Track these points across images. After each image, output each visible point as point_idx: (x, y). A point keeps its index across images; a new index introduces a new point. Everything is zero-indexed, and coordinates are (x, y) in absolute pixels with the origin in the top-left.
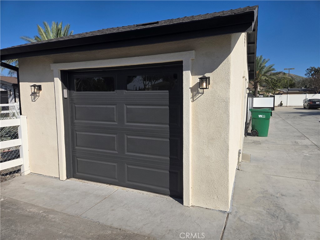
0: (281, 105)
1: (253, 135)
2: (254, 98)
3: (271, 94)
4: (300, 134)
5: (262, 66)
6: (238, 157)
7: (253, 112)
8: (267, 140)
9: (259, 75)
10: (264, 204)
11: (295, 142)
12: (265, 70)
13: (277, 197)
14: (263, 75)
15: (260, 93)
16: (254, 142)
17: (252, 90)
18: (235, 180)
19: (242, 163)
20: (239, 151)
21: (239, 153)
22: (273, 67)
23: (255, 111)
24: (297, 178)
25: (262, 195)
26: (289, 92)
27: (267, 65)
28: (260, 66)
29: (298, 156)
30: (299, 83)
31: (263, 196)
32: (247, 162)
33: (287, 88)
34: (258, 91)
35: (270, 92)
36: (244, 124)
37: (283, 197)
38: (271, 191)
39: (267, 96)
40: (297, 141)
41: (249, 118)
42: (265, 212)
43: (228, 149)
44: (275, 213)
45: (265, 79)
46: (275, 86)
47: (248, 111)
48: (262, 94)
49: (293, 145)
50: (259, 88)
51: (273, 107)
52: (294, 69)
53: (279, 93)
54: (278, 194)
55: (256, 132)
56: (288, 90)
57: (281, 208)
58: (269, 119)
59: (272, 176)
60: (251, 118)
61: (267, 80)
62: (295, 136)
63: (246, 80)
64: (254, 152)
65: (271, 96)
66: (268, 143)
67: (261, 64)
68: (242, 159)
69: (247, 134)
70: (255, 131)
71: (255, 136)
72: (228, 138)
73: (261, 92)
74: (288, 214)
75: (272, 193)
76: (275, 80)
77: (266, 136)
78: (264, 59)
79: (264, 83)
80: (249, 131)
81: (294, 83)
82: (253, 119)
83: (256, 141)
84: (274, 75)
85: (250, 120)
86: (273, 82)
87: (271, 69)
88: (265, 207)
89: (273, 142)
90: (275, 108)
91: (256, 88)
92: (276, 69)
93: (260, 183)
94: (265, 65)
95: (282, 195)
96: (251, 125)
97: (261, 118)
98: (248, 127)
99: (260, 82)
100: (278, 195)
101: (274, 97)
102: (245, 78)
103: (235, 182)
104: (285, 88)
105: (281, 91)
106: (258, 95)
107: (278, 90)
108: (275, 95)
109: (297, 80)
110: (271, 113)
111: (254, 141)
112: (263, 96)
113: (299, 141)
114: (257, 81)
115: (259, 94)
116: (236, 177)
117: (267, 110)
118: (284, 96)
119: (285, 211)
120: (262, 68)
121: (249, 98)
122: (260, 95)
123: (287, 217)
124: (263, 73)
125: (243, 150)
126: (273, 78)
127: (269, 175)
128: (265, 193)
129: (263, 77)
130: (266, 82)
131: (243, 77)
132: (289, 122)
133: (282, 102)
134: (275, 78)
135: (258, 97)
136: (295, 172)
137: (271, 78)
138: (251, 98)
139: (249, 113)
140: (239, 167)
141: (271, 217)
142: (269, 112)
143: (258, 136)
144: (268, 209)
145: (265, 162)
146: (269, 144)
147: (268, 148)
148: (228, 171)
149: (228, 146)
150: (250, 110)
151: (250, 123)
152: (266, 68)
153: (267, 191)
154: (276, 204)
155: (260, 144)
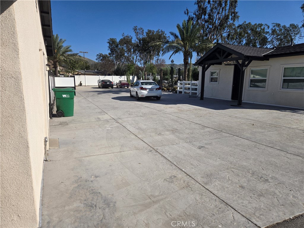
0: (81, 84)
1: (59, 116)
2: (55, 77)
3: (71, 74)
4: (99, 111)
5: (59, 45)
6: (44, 146)
7: (56, 92)
8: (73, 120)
9: (57, 54)
10: (80, 195)
11: (98, 118)
12: (62, 50)
13: (92, 181)
14: (61, 55)
15: (61, 73)
16: (61, 124)
17: (53, 69)
18: (43, 176)
19: (51, 150)
20: (45, 139)
21: (46, 141)
22: (70, 48)
23: (58, 91)
24: (106, 154)
25: (76, 185)
26: (86, 73)
27: (65, 45)
28: (58, 45)
29: (103, 131)
30: (92, 66)
31: (78, 186)
32: (56, 148)
33: (84, 70)
34: (59, 71)
35: (70, 72)
36: (47, 105)
37: (98, 178)
38: (85, 176)
39: (68, 76)
40: (99, 117)
41: (52, 98)
42: (82, 205)
43: (28, 147)
44: (93, 202)
45: (64, 59)
46: (74, 67)
47: (51, 91)
48: (62, 74)
49: (97, 121)
50: (59, 68)
51: (74, 86)
52: (87, 53)
53: (78, 74)
54: (92, 176)
55: (62, 113)
56: (85, 72)
57: (98, 193)
58: (73, 98)
59: (83, 158)
60: (54, 98)
61: (66, 61)
62: (97, 113)
63: (44, 54)
64: (63, 135)
65: (71, 76)
66: (74, 122)
67: (58, 43)
68: (49, 147)
69: (52, 115)
70: (60, 112)
71: (61, 117)
72: (25, 131)
73: (61, 71)
74: (105, 197)
75: (87, 178)
76: (73, 60)
77: (72, 115)
78: (61, 38)
79: (63, 63)
80: (55, 112)
81: (89, 66)
82: (58, 100)
83: (63, 122)
84: (72, 56)
85: (54, 100)
86: (72, 63)
87: (68, 49)
88: (82, 198)
89: (80, 121)
90: (76, 87)
91: (55, 67)
92: (73, 51)
93: (72, 170)
94: (63, 44)
95: (95, 177)
96: (56, 106)
97: (65, 98)
98: (53, 108)
99: (59, 62)
100: (92, 179)
101: (74, 77)
102: (42, 51)
103: (43, 179)
104: (82, 69)
105: (79, 72)
106: (59, 75)
107: (77, 71)
108: (75, 76)
109: (90, 64)
110: (75, 92)
111: (60, 122)
112: (64, 76)
113: (100, 117)
114: (56, 60)
115: (59, 73)
116: (43, 172)
117: (71, 89)
118: (82, 77)
119: (102, 195)
120: (59, 48)
121: (50, 77)
122: (61, 74)
123: (105, 201)
124: (61, 53)
125: (50, 135)
126: (71, 59)
127: (80, 157)
128: (80, 180)
129: (61, 56)
130: (65, 62)
131: (40, 50)
132: (90, 100)
133: (81, 82)
134: (73, 59)
135: (59, 77)
136: (103, 148)
137: (69, 59)
138: (52, 77)
139: (53, 93)
140: (47, 158)
141: (89, 209)
142: (72, 91)
143: (64, 116)
144: (85, 200)
145: (75, 143)
146: (76, 123)
147: (76, 128)
148: (30, 176)
149: (27, 142)
150: (52, 89)
151: (54, 103)
152: (64, 48)
153: (81, 177)
154: (92, 190)
155: (67, 124)
